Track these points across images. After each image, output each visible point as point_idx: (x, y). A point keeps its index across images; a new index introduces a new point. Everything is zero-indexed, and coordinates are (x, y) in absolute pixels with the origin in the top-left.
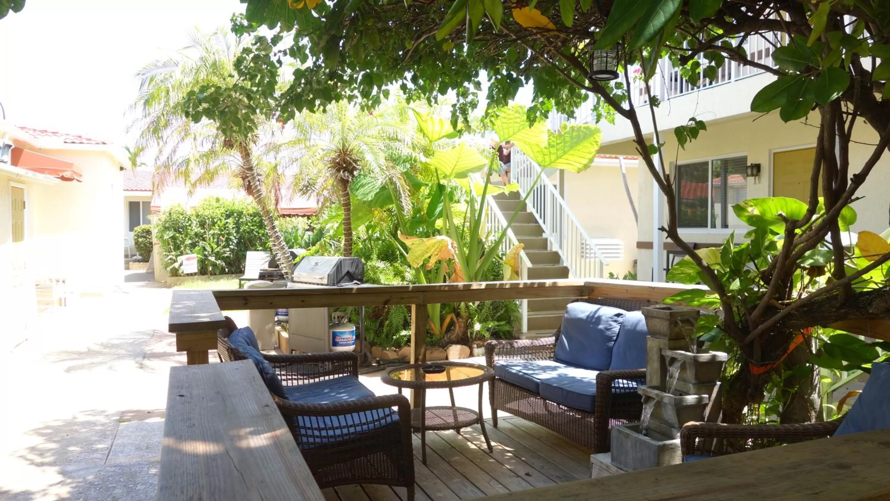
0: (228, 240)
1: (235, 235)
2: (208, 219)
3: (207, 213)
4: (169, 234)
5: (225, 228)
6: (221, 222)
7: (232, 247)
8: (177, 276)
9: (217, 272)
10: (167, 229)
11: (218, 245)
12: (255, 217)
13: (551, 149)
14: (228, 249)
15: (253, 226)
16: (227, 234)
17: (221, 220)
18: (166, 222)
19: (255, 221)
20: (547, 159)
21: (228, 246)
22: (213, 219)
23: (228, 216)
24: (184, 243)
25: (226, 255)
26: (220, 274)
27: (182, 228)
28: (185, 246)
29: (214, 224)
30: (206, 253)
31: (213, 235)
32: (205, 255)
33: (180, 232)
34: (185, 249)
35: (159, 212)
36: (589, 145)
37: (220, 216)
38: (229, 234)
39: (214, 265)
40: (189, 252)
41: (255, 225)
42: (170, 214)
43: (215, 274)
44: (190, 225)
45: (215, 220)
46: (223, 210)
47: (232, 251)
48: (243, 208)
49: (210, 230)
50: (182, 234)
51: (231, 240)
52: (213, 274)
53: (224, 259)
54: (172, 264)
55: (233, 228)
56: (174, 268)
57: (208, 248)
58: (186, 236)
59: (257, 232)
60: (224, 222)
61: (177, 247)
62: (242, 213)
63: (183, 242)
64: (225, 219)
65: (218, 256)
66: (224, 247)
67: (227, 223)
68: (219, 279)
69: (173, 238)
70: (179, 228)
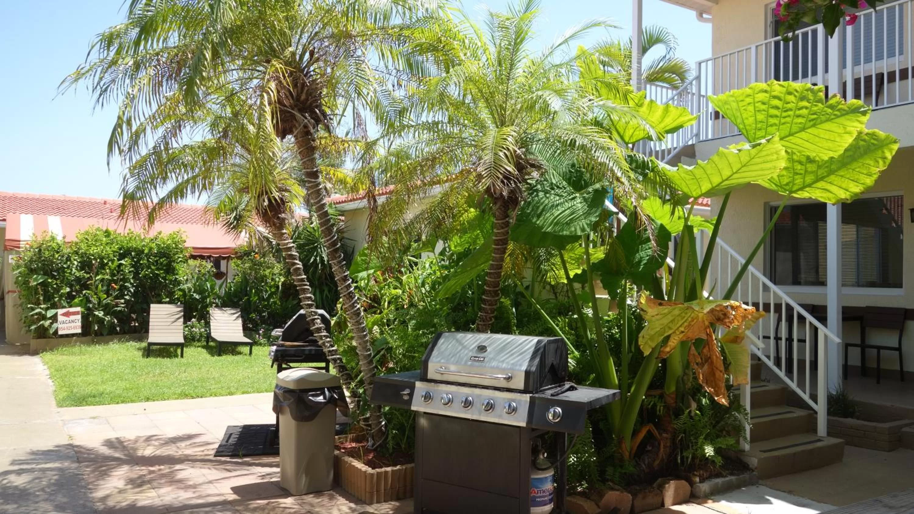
0: (123, 288)
1: (132, 281)
2: (95, 259)
3: (94, 250)
4: (35, 280)
5: (118, 272)
6: (113, 263)
7: (127, 297)
8: (44, 338)
9: (105, 333)
10: (32, 271)
11: (108, 293)
12: (161, 258)
13: (808, 165)
14: (123, 301)
15: (158, 269)
16: (121, 280)
17: (113, 261)
18: (31, 261)
19: (161, 263)
20: (799, 181)
21: (122, 296)
22: (102, 259)
23: (122, 257)
24: (59, 291)
25: (119, 309)
26: (108, 334)
27: (57, 270)
28: (61, 296)
29: (103, 266)
30: (91, 306)
31: (102, 280)
32: (88, 309)
33: (53, 277)
34: (60, 299)
35: (19, 247)
36: (872, 163)
37: (111, 256)
38: (125, 280)
39: (100, 321)
40: (65, 304)
41: (161, 269)
42: (40, 250)
43: (102, 335)
44: (68, 267)
45: (106, 261)
46: (116, 247)
47: (127, 302)
48: (144, 246)
49: (97, 274)
50: (56, 279)
51: (127, 288)
52: (98, 334)
53: (115, 314)
54: (39, 320)
55: (130, 272)
56: (43, 325)
57: (94, 300)
58: (62, 282)
59: (163, 278)
60: (116, 263)
61: (48, 298)
62: (143, 251)
63: (57, 290)
64: (119, 260)
65: (107, 308)
66: (117, 297)
67: (121, 265)
68: (107, 342)
69: (44, 284)
70: (51, 271)
